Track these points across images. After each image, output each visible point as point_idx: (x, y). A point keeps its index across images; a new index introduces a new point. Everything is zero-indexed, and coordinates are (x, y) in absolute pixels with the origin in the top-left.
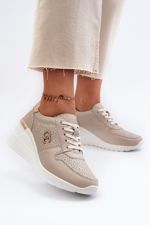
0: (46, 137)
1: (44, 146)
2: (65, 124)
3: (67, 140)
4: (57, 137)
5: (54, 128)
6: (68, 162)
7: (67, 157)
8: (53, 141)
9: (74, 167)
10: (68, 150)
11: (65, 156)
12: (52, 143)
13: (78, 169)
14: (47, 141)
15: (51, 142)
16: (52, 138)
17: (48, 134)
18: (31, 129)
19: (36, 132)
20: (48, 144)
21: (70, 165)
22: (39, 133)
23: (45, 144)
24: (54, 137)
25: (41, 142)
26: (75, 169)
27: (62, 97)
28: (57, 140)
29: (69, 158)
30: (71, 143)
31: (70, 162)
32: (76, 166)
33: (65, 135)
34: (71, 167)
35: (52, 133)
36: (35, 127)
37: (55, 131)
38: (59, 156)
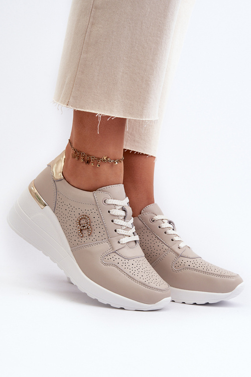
0: (83, 227)
1: (81, 241)
2: (111, 203)
3: (117, 230)
4: (100, 225)
5: (95, 210)
6: (124, 267)
7: (121, 258)
8: (96, 233)
9: (134, 274)
10: (119, 246)
11: (117, 257)
12: (94, 236)
13: (140, 275)
14: (85, 232)
15: (93, 234)
16: (94, 228)
17: (85, 220)
18: (53, 208)
19: (64, 216)
20: (88, 238)
21: (127, 271)
22: (69, 218)
23: (82, 237)
24: (95, 226)
25: (75, 234)
26: (136, 277)
28: (102, 231)
29: (123, 260)
30: (124, 233)
31: (127, 266)
32: (137, 272)
33: (112, 221)
34: (130, 274)
35: (93, 220)
36: (61, 207)
37: (97, 217)
38: (109, 257)
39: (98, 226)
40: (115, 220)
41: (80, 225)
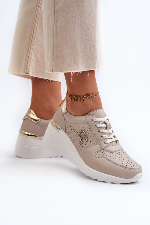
0: (82, 137)
1: (82, 146)
2: (96, 120)
3: (103, 136)
4: (92, 135)
5: (87, 127)
6: (110, 157)
7: (107, 152)
9: (117, 161)
10: (105, 145)
11: (105, 152)
12: (89, 142)
13: (120, 161)
14: (84, 140)
15: (89, 141)
16: (89, 137)
17: (83, 133)
18: (65, 130)
19: (71, 133)
20: (86, 143)
21: (112, 160)
22: (74, 134)
23: (83, 144)
24: (89, 136)
25: (79, 142)
26: (118, 163)
27: (87, 95)
28: (93, 138)
29: (109, 153)
30: (107, 137)
31: (112, 157)
32: (118, 159)
33: (99, 131)
34: (114, 162)
35: (87, 132)
36: (68, 128)
37: (89, 130)
38: (100, 153)
39: (91, 135)
40: (100, 130)
41: (80, 136)
